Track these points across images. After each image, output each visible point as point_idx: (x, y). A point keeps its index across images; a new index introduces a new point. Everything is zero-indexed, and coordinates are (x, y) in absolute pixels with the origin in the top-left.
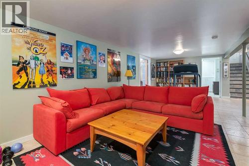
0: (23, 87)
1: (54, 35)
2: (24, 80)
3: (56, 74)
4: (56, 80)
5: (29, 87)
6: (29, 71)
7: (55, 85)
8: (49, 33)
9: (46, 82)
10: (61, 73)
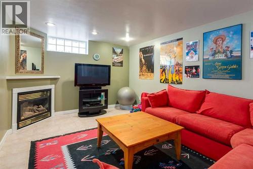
0: (163, 82)
1: (182, 39)
2: (164, 78)
3: (182, 73)
4: (182, 78)
5: (166, 83)
6: (166, 71)
7: (181, 83)
8: (178, 40)
9: (175, 80)
10: (186, 72)
